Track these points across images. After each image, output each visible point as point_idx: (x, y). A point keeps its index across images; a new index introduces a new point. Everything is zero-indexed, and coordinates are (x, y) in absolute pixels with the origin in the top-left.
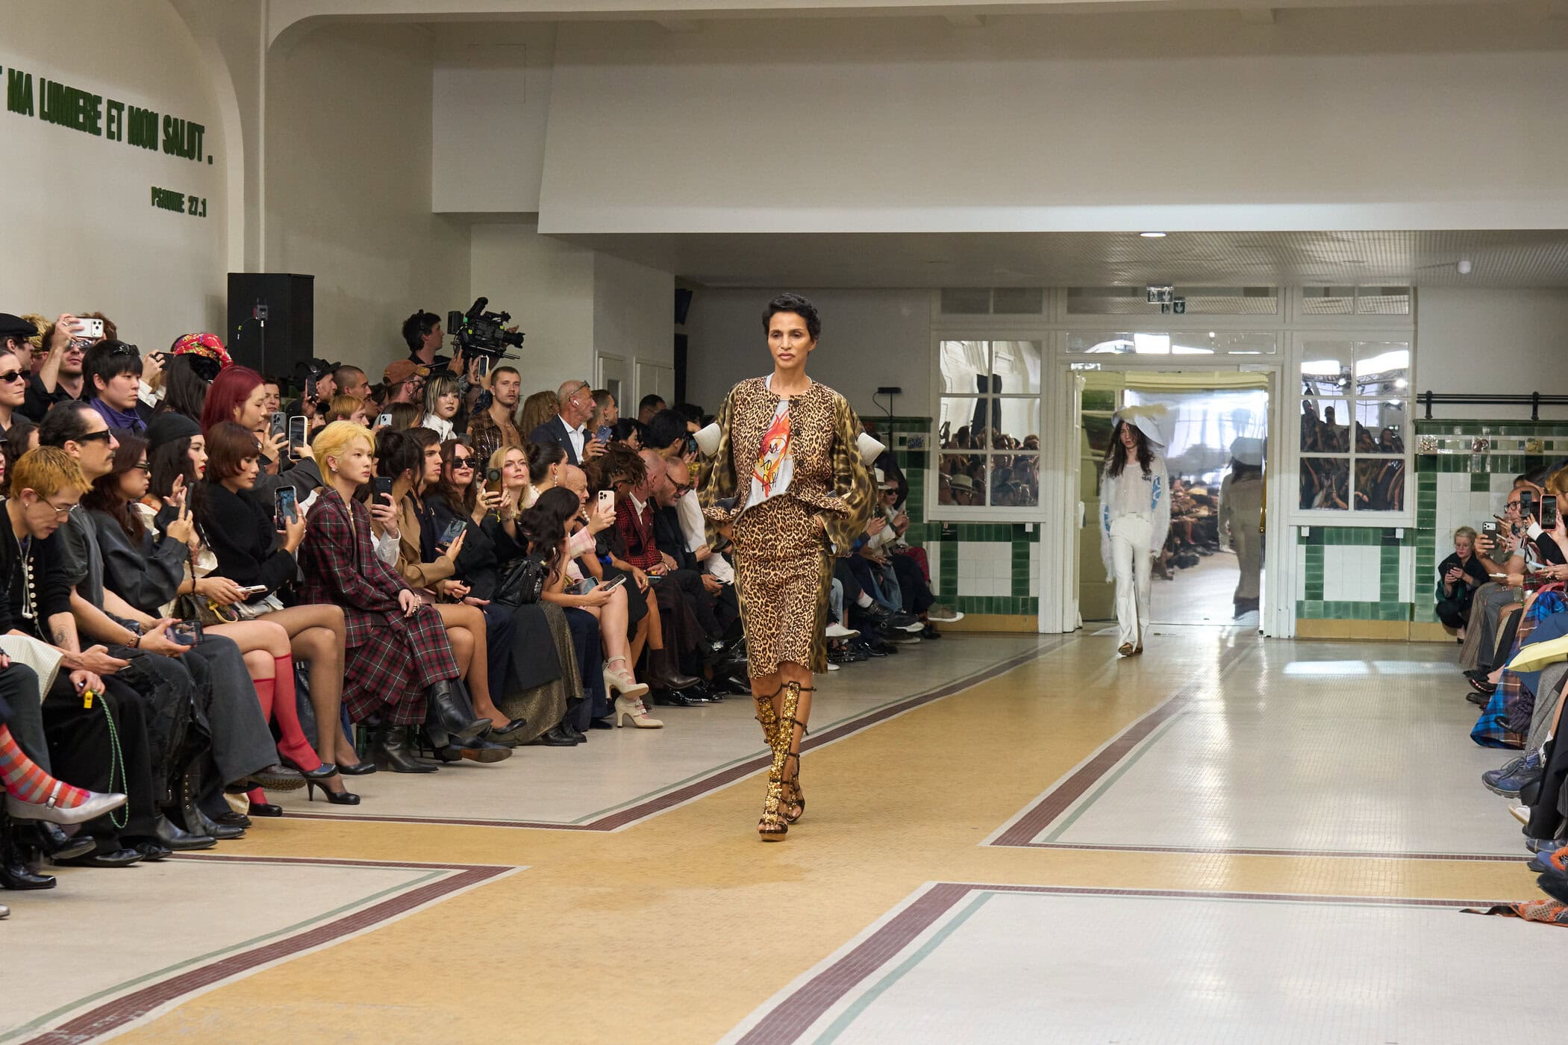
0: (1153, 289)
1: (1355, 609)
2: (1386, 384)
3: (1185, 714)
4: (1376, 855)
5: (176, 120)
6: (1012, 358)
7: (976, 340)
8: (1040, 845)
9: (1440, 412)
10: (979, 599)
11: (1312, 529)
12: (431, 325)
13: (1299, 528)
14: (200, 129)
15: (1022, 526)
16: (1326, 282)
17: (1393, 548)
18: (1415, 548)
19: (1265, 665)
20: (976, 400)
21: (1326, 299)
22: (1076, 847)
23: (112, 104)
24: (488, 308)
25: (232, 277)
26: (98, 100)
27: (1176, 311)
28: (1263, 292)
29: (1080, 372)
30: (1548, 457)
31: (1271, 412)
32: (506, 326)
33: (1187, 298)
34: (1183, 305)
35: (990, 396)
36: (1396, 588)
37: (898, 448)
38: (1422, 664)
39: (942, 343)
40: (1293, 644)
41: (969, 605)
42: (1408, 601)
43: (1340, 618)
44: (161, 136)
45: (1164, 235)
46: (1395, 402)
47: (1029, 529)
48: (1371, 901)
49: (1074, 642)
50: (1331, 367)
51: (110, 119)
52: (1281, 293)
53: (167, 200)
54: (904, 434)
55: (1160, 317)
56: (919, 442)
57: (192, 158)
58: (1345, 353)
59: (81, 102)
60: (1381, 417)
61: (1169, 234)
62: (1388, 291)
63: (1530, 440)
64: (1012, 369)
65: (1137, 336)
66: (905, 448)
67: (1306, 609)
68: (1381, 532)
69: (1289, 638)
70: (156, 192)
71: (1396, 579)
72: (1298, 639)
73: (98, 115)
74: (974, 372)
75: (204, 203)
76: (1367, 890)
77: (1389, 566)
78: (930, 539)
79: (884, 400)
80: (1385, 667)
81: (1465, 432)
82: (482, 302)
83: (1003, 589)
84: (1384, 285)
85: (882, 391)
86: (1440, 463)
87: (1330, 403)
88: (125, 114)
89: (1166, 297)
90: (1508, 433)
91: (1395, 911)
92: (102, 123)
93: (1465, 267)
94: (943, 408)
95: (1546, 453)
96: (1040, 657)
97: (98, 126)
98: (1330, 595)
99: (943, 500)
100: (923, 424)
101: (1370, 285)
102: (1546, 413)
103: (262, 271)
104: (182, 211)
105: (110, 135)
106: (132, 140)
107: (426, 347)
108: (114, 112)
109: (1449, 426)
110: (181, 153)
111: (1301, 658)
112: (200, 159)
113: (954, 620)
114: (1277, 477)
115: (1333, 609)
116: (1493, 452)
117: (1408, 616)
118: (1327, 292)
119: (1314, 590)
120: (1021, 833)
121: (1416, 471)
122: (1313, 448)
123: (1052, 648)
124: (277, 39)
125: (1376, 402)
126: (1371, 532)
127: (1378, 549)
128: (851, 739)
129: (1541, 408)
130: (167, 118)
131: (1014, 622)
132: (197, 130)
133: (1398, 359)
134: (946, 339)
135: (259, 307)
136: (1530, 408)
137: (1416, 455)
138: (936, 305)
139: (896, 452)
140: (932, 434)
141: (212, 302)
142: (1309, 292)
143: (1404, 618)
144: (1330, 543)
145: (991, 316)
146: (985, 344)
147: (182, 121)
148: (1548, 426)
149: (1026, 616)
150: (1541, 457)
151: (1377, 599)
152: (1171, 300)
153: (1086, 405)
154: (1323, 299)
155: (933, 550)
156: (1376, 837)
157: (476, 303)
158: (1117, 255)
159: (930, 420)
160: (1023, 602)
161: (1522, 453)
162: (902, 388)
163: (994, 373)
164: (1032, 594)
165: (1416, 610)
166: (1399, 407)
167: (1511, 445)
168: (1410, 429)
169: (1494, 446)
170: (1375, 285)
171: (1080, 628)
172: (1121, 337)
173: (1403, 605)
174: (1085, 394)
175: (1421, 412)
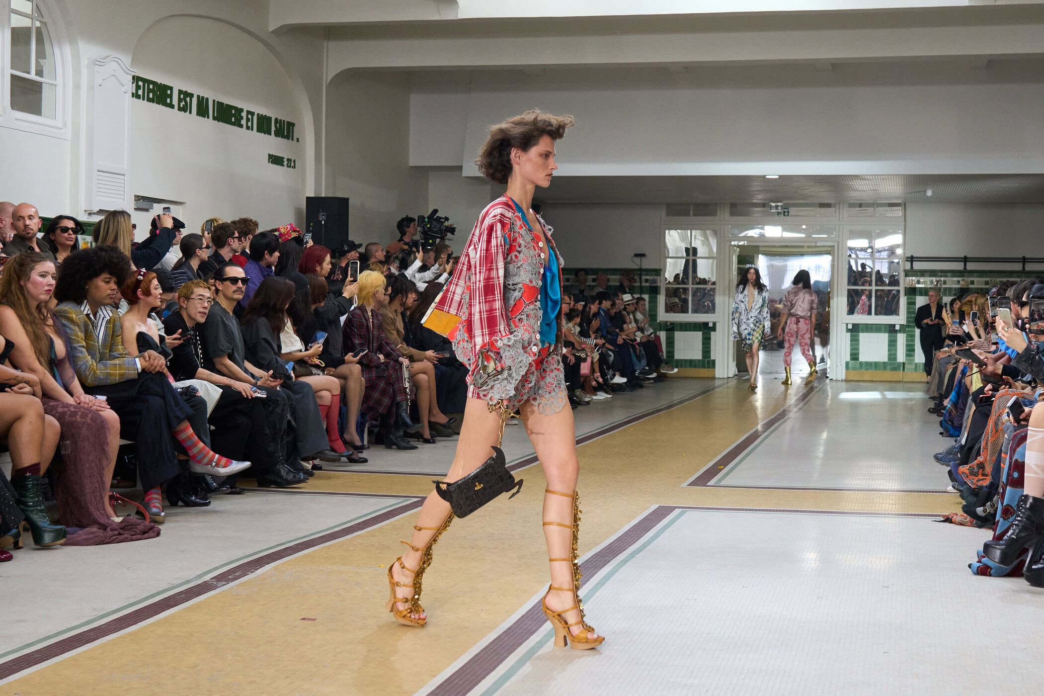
0: (773, 204)
1: (875, 365)
2: (891, 251)
3: (788, 419)
4: (882, 491)
5: (281, 120)
6: (703, 239)
7: (685, 229)
8: (712, 486)
9: (917, 266)
10: (686, 361)
11: (854, 325)
12: (411, 222)
13: (847, 324)
14: (293, 125)
15: (707, 324)
16: (860, 200)
17: (894, 334)
18: (905, 335)
19: (830, 394)
20: (684, 260)
21: (860, 209)
22: (730, 487)
23: (248, 112)
24: (438, 214)
25: (308, 198)
26: (242, 110)
27: (784, 215)
28: (828, 205)
29: (735, 246)
30: (972, 288)
31: (833, 266)
32: (446, 224)
33: (790, 209)
34: (788, 212)
35: (691, 258)
36: (895, 354)
37: (644, 284)
38: (908, 393)
39: (667, 231)
40: (844, 384)
41: (681, 364)
42: (902, 361)
43: (867, 370)
44: (273, 128)
45: (778, 177)
46: (896, 261)
47: (711, 325)
48: (878, 514)
49: (733, 382)
50: (863, 243)
51: (248, 120)
52: (837, 206)
53: (276, 160)
54: (647, 277)
55: (777, 218)
56: (655, 281)
57: (288, 139)
58: (870, 236)
59: (233, 112)
60: (889, 268)
61: (780, 176)
62: (891, 205)
63: (962, 280)
64: (703, 243)
65: (766, 227)
66: (648, 284)
67: (850, 365)
68: (888, 326)
69: (842, 380)
70: (270, 156)
71: (896, 350)
72: (847, 381)
73: (242, 118)
74: (683, 246)
75: (294, 161)
76: (877, 508)
77: (892, 344)
78: (660, 330)
79: (637, 260)
80: (890, 395)
81: (930, 276)
82: (435, 211)
83: (698, 355)
84: (889, 202)
85: (636, 255)
86: (918, 292)
87: (863, 261)
88: (255, 118)
89: (779, 208)
90: (952, 277)
91: (894, 519)
92: (244, 122)
93: (929, 193)
94: (668, 264)
95: (971, 286)
96: (716, 390)
97: (242, 123)
98: (862, 358)
99: (667, 311)
100: (658, 272)
101: (882, 202)
102: (971, 266)
103: (323, 195)
104: (284, 166)
105: (248, 128)
106: (259, 130)
107: (407, 233)
108: (250, 116)
109: (923, 273)
110: (283, 137)
111: (847, 390)
112: (292, 140)
113: (672, 372)
114: (835, 299)
115: (864, 365)
116: (944, 286)
117: (902, 368)
118: (860, 205)
119: (855, 356)
120: (703, 480)
121: (905, 295)
123: (723, 385)
124: (331, 81)
125: (887, 261)
126: (883, 326)
127: (887, 335)
128: (618, 432)
129: (968, 264)
130: (276, 120)
131: (704, 372)
132: (291, 125)
133: (896, 239)
134: (669, 229)
135: (322, 214)
136: (963, 264)
137: (906, 288)
138: (664, 213)
139: (644, 286)
140: (662, 277)
141: (298, 211)
142: (851, 205)
143: (900, 370)
144: (863, 332)
145: (692, 218)
146: (689, 231)
147: (284, 121)
148: (972, 273)
149: (710, 369)
150: (968, 288)
151: (886, 360)
152: (782, 209)
153: (739, 262)
154: (858, 209)
155: (663, 335)
156: (882, 481)
157: (433, 212)
158: (756, 186)
159: (661, 270)
160: (707, 362)
161: (959, 286)
162: (646, 253)
163: (693, 246)
164: (712, 358)
165: (906, 366)
166: (898, 263)
167: (953, 282)
168: (902, 274)
169: (945, 283)
170: (884, 202)
171: (736, 375)
172: (757, 228)
173: (899, 363)
174: (739, 257)
175: (908, 266)
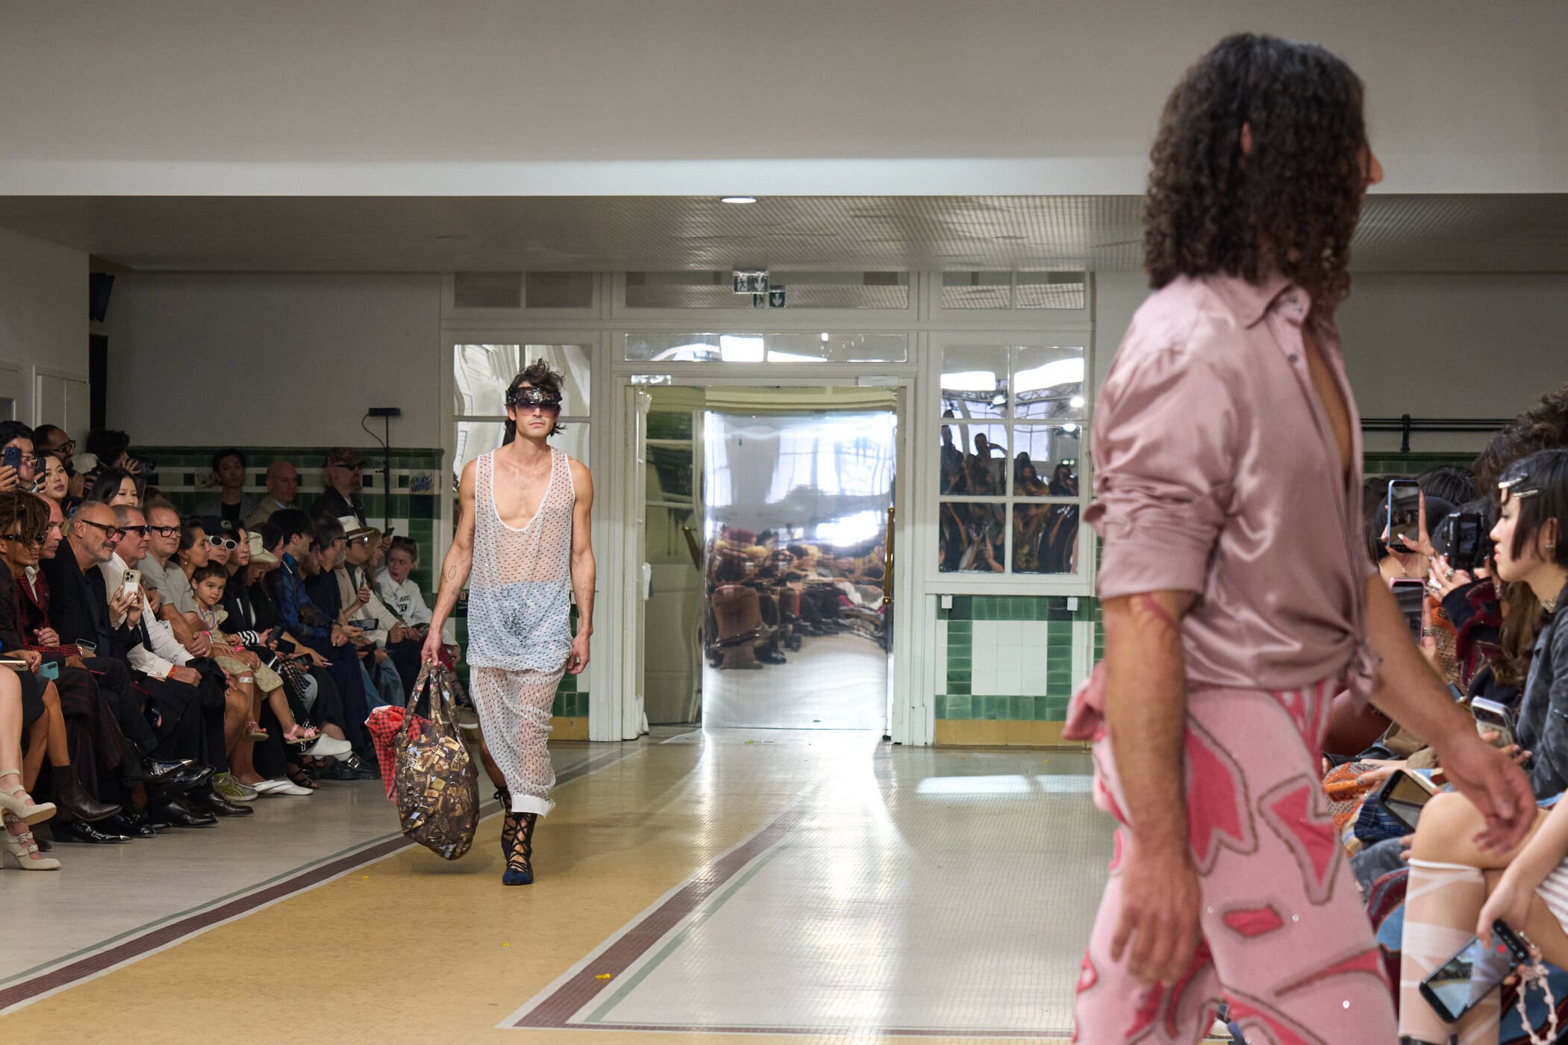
0: (743, 275)
1: (1012, 707)
2: (1057, 401)
3: (782, 848)
7: (505, 344)
8: (581, 1026)
11: (956, 598)
13: (939, 597)
16: (973, 264)
17: (1064, 623)
18: (1093, 624)
19: (893, 783)
21: (974, 288)
22: (629, 1028)
27: (772, 304)
28: (889, 279)
29: (640, 386)
31: (901, 442)
33: (787, 287)
34: (782, 295)
36: (1067, 677)
37: (396, 490)
39: (457, 348)
40: (930, 754)
43: (993, 717)
45: (754, 201)
46: (1069, 427)
49: (637, 754)
50: (983, 380)
52: (913, 280)
54: (405, 472)
55: (752, 312)
56: (426, 483)
58: (996, 360)
60: (1053, 447)
61: (760, 199)
62: (1056, 278)
65: (725, 339)
66: (406, 491)
67: (948, 707)
68: (1047, 601)
69: (926, 746)
71: (1069, 665)
72: (938, 747)
77: (1059, 648)
79: (378, 425)
80: (1054, 785)
84: (1049, 268)
85: (374, 412)
87: (983, 429)
89: (759, 286)
94: (461, 437)
96: (592, 773)
98: (981, 687)
100: (434, 458)
101: (1031, 268)
111: (940, 773)
114: (908, 529)
115: (983, 706)
118: (975, 278)
119: (959, 681)
120: (557, 1011)
122: (959, 489)
123: (609, 761)
125: (1044, 427)
126: (1034, 602)
127: (1044, 625)
128: (326, 887)
133: (1070, 369)
134: (464, 342)
138: (448, 297)
139: (395, 496)
140: (443, 472)
142: (952, 279)
144: (981, 617)
145: (523, 311)
146: (517, 348)
149: (574, 719)
151: (1042, 692)
152: (765, 289)
153: (652, 432)
154: (970, 288)
158: (694, 227)
159: (441, 452)
160: (570, 701)
162: (402, 407)
164: (581, 688)
166: (1073, 434)
168: (1085, 463)
170: (1037, 268)
171: (646, 734)
172: (700, 340)
174: (650, 417)
